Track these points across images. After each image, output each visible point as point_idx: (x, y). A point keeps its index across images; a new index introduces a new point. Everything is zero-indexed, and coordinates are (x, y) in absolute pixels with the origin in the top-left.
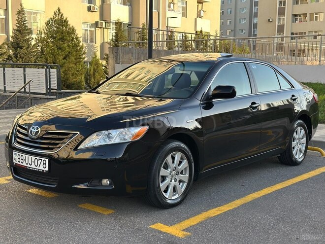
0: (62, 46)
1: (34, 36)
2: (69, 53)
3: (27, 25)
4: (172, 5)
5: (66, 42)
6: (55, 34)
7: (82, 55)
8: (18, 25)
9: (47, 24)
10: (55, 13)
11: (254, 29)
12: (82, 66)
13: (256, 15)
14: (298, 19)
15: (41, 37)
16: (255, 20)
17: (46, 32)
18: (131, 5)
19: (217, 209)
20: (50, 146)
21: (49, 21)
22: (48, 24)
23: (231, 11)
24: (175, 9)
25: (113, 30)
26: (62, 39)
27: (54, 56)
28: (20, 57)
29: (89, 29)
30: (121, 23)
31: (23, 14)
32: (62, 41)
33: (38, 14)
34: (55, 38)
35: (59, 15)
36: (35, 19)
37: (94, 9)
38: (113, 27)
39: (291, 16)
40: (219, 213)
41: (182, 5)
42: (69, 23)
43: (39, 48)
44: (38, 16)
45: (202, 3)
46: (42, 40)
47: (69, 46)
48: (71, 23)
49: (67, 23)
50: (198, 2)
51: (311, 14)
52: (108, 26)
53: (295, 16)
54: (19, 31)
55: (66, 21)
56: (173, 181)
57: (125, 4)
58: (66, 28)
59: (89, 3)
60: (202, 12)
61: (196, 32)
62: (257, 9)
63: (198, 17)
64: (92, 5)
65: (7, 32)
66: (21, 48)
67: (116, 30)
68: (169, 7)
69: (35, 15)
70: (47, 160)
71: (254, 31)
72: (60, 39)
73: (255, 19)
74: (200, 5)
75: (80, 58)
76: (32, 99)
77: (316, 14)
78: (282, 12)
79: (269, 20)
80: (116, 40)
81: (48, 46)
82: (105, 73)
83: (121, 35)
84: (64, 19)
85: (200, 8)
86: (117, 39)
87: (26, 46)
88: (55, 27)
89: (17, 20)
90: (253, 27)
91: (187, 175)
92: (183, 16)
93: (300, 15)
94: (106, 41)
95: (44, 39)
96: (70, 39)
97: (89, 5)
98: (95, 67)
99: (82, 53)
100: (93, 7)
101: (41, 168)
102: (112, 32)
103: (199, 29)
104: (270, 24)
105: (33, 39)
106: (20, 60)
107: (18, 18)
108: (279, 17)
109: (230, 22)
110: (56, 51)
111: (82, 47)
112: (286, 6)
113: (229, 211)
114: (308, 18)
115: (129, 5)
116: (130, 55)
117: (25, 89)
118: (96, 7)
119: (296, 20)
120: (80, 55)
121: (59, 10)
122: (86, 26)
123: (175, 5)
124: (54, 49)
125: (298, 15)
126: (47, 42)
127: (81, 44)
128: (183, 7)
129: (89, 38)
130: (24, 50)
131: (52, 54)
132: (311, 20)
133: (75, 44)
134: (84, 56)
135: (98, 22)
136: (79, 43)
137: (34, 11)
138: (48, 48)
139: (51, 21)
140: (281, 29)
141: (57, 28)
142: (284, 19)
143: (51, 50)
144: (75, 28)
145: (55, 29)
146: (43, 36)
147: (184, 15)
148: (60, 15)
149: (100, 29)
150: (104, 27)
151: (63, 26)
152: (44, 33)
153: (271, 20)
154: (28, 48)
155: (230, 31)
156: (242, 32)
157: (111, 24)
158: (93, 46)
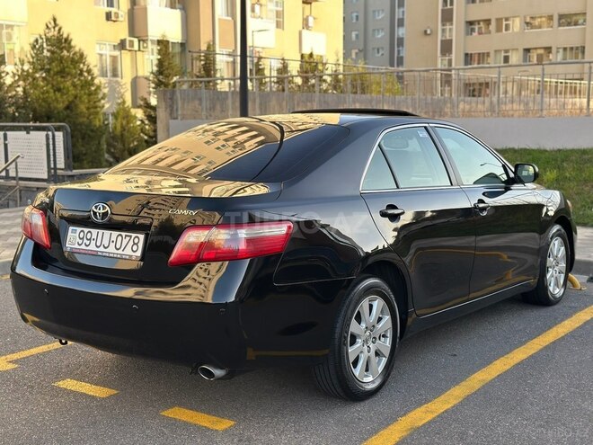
0: (62, 86)
1: (9, 68)
2: (76, 97)
4: (257, 7)
5: (69, 77)
6: (50, 64)
7: (99, 101)
9: (33, 47)
10: (47, 27)
11: (398, 47)
12: (99, 120)
13: (401, 23)
14: (477, 30)
15: (23, 70)
16: (400, 32)
17: (31, 60)
18: (184, 9)
19: (423, 408)
21: (37, 41)
22: (35, 46)
23: (357, 17)
24: (264, 15)
25: (153, 54)
26: (62, 73)
29: (108, 53)
30: (168, 42)
32: (62, 77)
33: (15, 28)
34: (48, 71)
35: (54, 28)
36: (10, 37)
37: (118, 17)
38: (152, 49)
39: (463, 25)
40: (430, 417)
41: (275, 8)
42: (73, 43)
43: (20, 90)
44: (16, 32)
45: (310, 3)
46: (24, 76)
47: (74, 86)
48: (78, 43)
49: (70, 43)
50: (303, 2)
51: (499, 21)
52: (144, 47)
53: (471, 23)
55: (68, 41)
57: (172, 6)
58: (68, 51)
59: (108, 6)
60: (311, 19)
61: (302, 56)
62: (403, 12)
63: (303, 28)
64: (114, 10)
67: (159, 54)
68: (253, 10)
69: (9, 30)
71: (399, 51)
72: (57, 73)
73: (401, 29)
74: (308, 6)
75: (96, 107)
76: (20, 191)
77: (507, 19)
78: (447, 17)
79: (426, 32)
80: (160, 72)
81: (35, 86)
82: (142, 132)
83: (169, 64)
84: (65, 36)
85: (307, 13)
86: (163, 69)
88: (48, 51)
90: (396, 43)
92: (277, 27)
93: (479, 22)
94: (140, 73)
95: (28, 74)
96: (76, 73)
97: (107, 9)
98: (124, 122)
99: (100, 96)
100: (115, 13)
102: (152, 57)
103: (306, 51)
104: (428, 38)
105: (8, 73)
108: (443, 25)
109: (357, 36)
110: (52, 94)
111: (99, 88)
112: (455, 7)
113: (446, 411)
114: (493, 27)
115: (180, 9)
116: (197, 102)
117: (7, 172)
118: (121, 13)
119: (473, 30)
120: (95, 102)
121: (55, 20)
122: (104, 48)
123: (263, 8)
124: (48, 92)
125: (475, 21)
126: (34, 79)
127: (96, 81)
128: (277, 11)
129: (109, 68)
131: (44, 100)
132: (499, 29)
133: (86, 81)
134: (103, 102)
135: (125, 40)
136: (93, 79)
137: (7, 23)
138: (35, 89)
139: (40, 41)
140: (447, 47)
141: (53, 52)
142: (451, 30)
143: (43, 93)
144: (85, 53)
145: (49, 54)
146: (26, 67)
147: (280, 24)
148: (57, 29)
149: (129, 53)
150: (136, 47)
151: (61, 49)
152: (29, 62)
153: (429, 32)
155: (357, 51)
156: (378, 52)
157: (149, 43)
158: (117, 82)
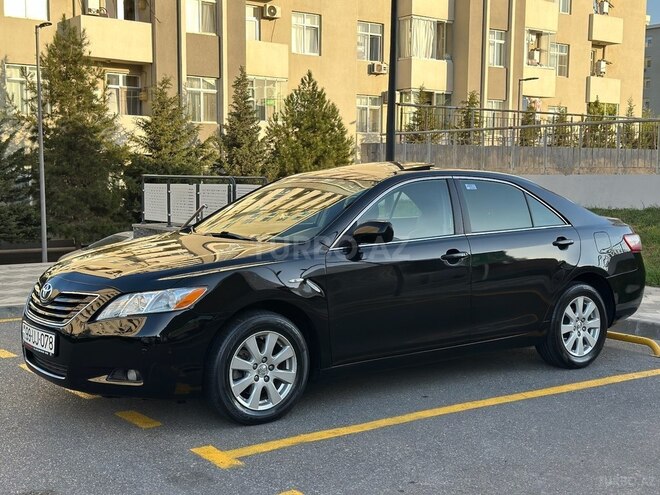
0: (311, 141)
1: (263, 124)
2: (325, 152)
3: (251, 104)
4: (537, 54)
5: (319, 132)
6: (302, 120)
8: (235, 105)
9: (288, 102)
10: (303, 82)
15: (277, 125)
17: (285, 115)
18: (452, 59)
20: (58, 315)
21: (292, 96)
24: (543, 62)
26: (313, 128)
27: (298, 160)
28: (238, 163)
29: (369, 106)
30: (432, 93)
31: (245, 85)
32: (314, 132)
33: (276, 84)
34: (300, 126)
35: (309, 83)
36: (271, 93)
37: (381, 70)
41: (558, 53)
42: (327, 98)
43: (273, 145)
44: (277, 88)
45: (604, 47)
46: (277, 131)
47: (324, 141)
48: (331, 97)
49: (324, 97)
50: (594, 45)
52: (406, 100)
54: (237, 116)
55: (321, 96)
56: (261, 379)
57: (439, 57)
58: (321, 107)
59: (371, 59)
60: (603, 64)
61: (589, 104)
63: (593, 74)
64: (376, 63)
65: (219, 118)
66: (239, 146)
68: (531, 56)
69: (271, 86)
70: (53, 337)
72: (307, 129)
74: (599, 51)
81: (287, 140)
84: (319, 90)
85: (599, 56)
86: (419, 123)
87: (248, 143)
88: (302, 106)
89: (234, 97)
91: (294, 371)
92: (560, 74)
95: (281, 129)
96: (327, 128)
97: (370, 62)
99: (349, 152)
100: (379, 65)
101: (48, 349)
103: (593, 99)
105: (260, 129)
106: (237, 167)
107: (236, 92)
110: (301, 149)
111: (349, 142)
115: (447, 59)
118: (384, 65)
121: (310, 75)
122: (364, 100)
123: (543, 54)
124: (297, 147)
126: (286, 134)
127: (347, 136)
128: (561, 57)
129: (370, 123)
130: (244, 150)
131: (293, 155)
133: (336, 136)
135: (387, 93)
136: (343, 133)
137: (268, 79)
138: (287, 144)
139: (295, 96)
141: (306, 108)
143: (292, 149)
144: (337, 107)
146: (279, 123)
147: (564, 70)
148: (311, 84)
150: (398, 101)
152: (283, 117)
154: (250, 146)
157: (412, 96)
